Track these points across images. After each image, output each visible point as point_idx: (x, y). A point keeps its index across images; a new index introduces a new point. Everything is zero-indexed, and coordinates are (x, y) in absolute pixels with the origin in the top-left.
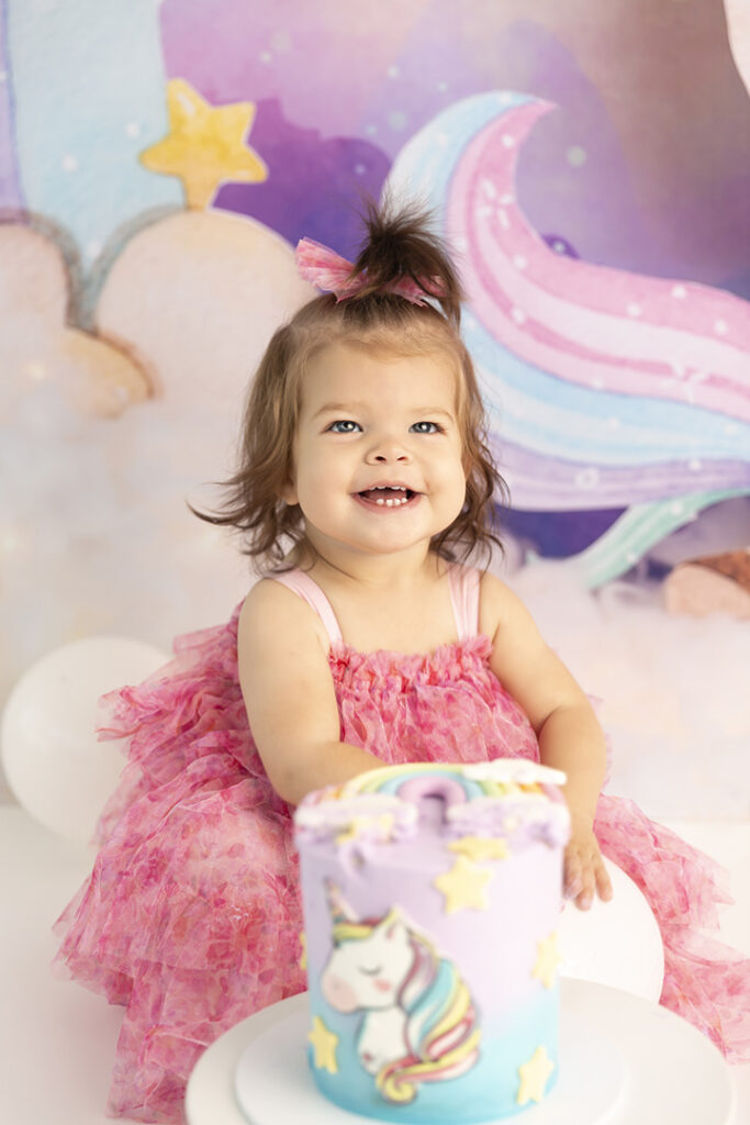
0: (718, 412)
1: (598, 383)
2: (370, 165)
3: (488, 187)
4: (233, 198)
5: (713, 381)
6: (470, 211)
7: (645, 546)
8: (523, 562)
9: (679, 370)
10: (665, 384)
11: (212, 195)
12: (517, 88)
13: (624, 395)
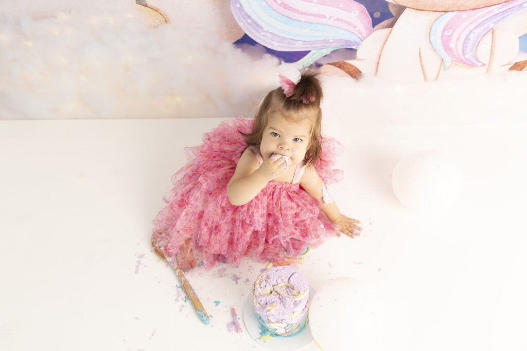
0: (339, 28)
1: (303, 20)
5: (337, 19)
7: (314, 60)
8: (280, 63)
10: (324, 20)
13: (311, 23)
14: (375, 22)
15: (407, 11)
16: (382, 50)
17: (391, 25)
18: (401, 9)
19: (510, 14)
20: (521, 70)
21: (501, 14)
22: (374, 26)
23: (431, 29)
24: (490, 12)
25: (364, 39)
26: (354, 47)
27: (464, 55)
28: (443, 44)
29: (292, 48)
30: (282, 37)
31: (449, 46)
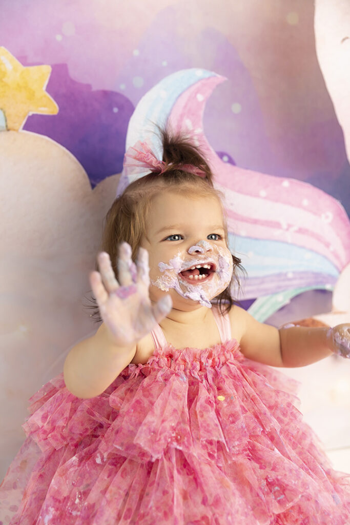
0: (302, 247)
1: (243, 233)
2: (121, 108)
5: (301, 231)
9: (285, 226)
10: (277, 233)
11: (24, 121)
12: (206, 68)
13: (256, 239)
25: (344, 267)
26: (328, 287)
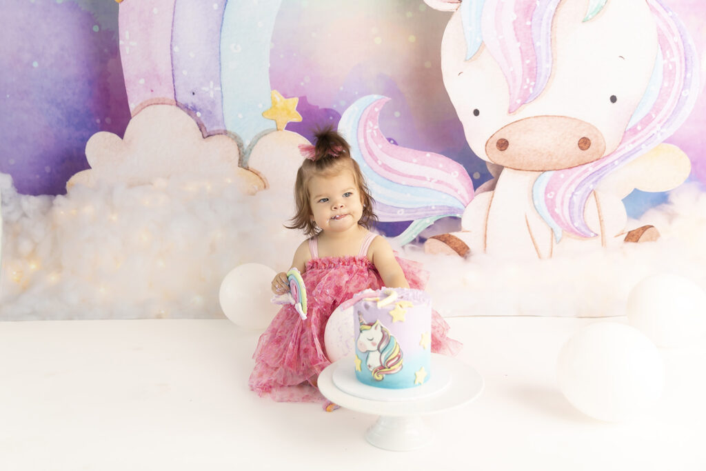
0: (441, 192)
1: (404, 183)
2: (334, 117)
3: (370, 123)
4: (291, 127)
5: (438, 182)
6: (365, 130)
7: (418, 233)
10: (424, 183)
11: (285, 126)
12: (379, 94)
13: (412, 186)
14: (476, 184)
15: (505, 172)
16: (487, 218)
17: (492, 188)
18: (500, 169)
19: (605, 173)
20: (637, 241)
21: (597, 173)
22: (475, 188)
23: (532, 191)
24: (586, 171)
25: (468, 204)
26: (458, 215)
27: (573, 223)
28: (549, 211)
29: (393, 217)
30: (383, 204)
31: (555, 213)
